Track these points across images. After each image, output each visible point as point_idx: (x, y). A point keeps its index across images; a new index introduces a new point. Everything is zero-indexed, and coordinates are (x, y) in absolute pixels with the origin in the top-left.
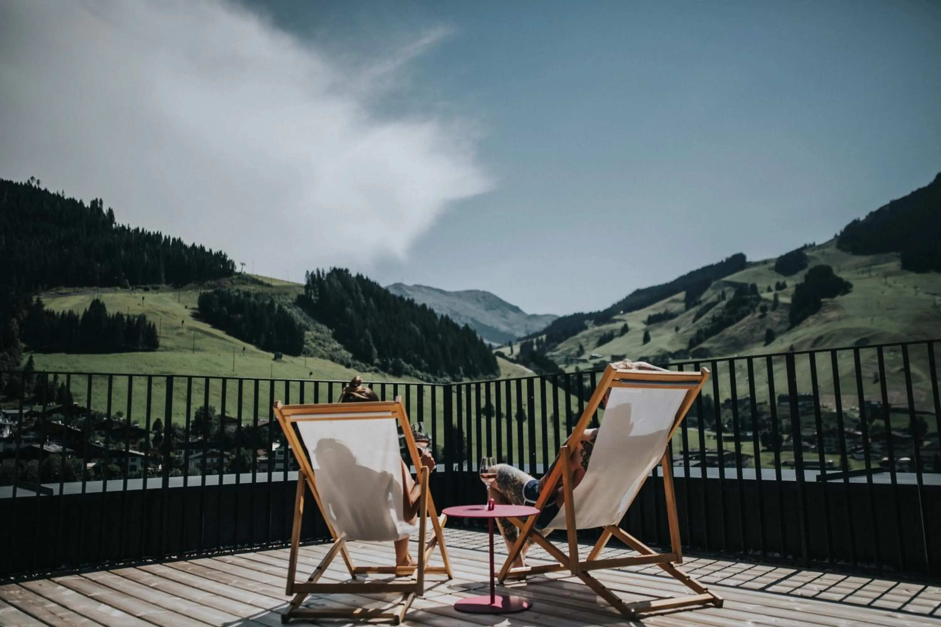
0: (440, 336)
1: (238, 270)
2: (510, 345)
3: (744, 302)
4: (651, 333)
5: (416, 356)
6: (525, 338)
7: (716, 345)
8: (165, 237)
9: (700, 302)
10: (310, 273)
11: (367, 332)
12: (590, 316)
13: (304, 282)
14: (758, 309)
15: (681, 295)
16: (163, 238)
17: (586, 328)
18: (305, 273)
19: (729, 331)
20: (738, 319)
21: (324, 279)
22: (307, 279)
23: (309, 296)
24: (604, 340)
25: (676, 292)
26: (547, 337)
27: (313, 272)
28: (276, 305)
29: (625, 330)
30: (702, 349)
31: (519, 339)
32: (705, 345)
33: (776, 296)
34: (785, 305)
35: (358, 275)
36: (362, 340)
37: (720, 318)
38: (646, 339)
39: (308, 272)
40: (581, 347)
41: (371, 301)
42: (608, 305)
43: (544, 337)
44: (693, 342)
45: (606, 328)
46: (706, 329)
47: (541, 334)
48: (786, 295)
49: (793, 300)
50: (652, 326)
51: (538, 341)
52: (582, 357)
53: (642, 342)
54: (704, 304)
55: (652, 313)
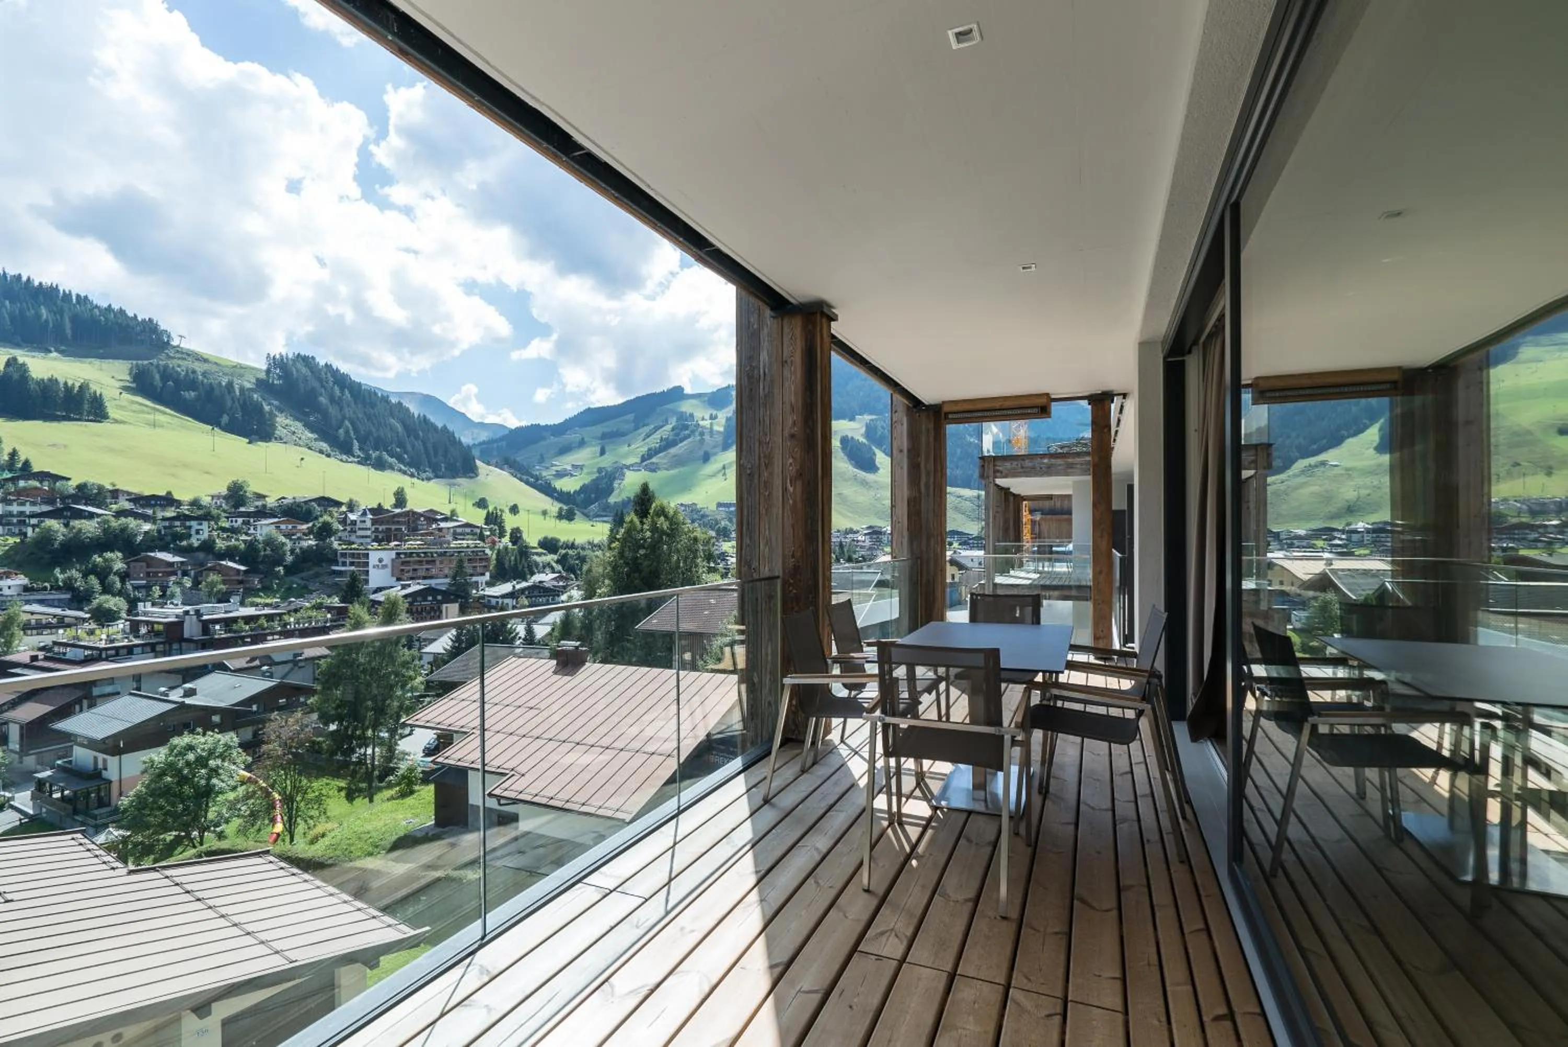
0: (421, 433)
1: (175, 343)
3: (686, 427)
4: (607, 448)
5: (398, 450)
7: (665, 461)
8: (64, 291)
10: (271, 357)
11: (347, 423)
14: (697, 434)
15: (631, 417)
16: (61, 292)
17: (544, 439)
18: (265, 356)
19: (673, 451)
20: (681, 441)
21: (289, 363)
22: (268, 363)
23: (272, 381)
25: (625, 413)
27: (274, 356)
28: (237, 387)
30: (653, 463)
32: (654, 460)
33: (711, 424)
34: (719, 432)
35: (326, 365)
36: (341, 431)
37: (667, 439)
38: (603, 452)
39: (267, 356)
41: (347, 392)
44: (644, 457)
48: (718, 425)
49: (725, 429)
50: (607, 441)
52: (543, 464)
53: (598, 454)
55: (606, 430)
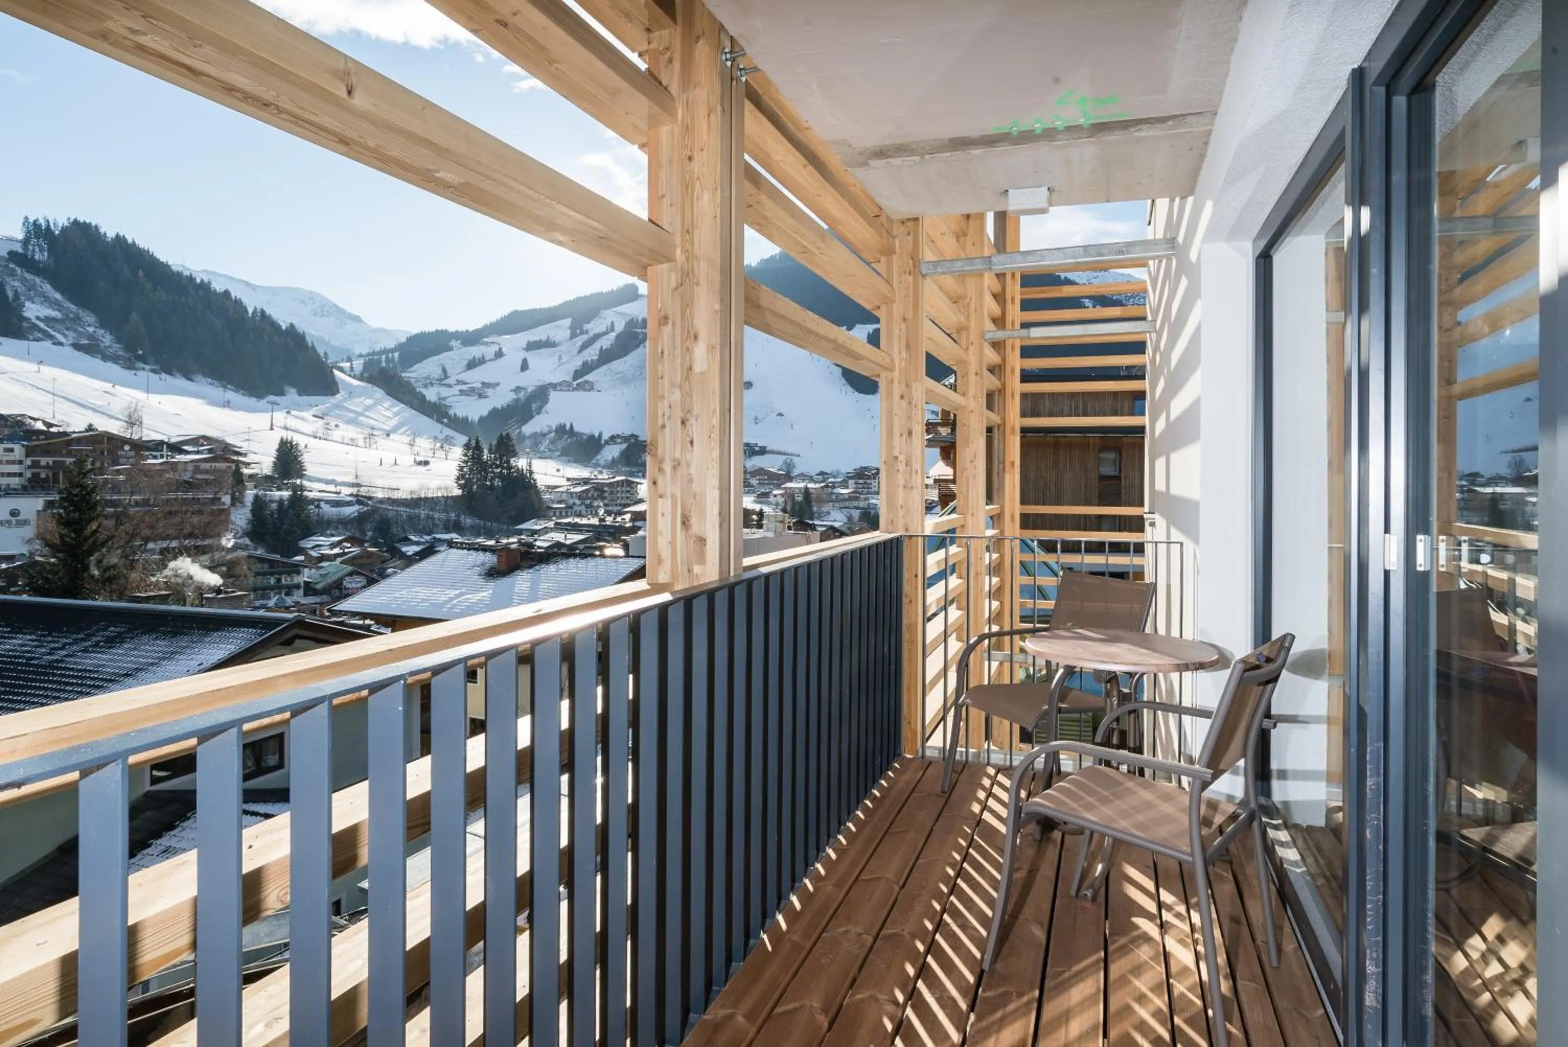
2: (349, 360)
3: (634, 336)
4: (530, 361)
6: (369, 354)
9: (587, 332)
10: (31, 221)
12: (457, 335)
13: (20, 236)
15: (568, 322)
17: (451, 349)
18: (22, 220)
19: (619, 364)
20: (627, 353)
21: (57, 232)
22: (25, 229)
23: (30, 254)
24: (473, 364)
25: (562, 318)
26: (400, 355)
27: (37, 220)
29: (499, 354)
30: (587, 382)
31: (360, 356)
32: (589, 378)
36: (127, 327)
37: (610, 349)
38: (525, 366)
39: (26, 218)
40: (444, 370)
42: (479, 325)
43: (396, 355)
44: (578, 374)
45: (475, 351)
46: (592, 360)
47: (393, 351)
50: (531, 352)
51: (387, 357)
52: (446, 382)
53: (518, 370)
54: (591, 334)
55: (532, 339)
